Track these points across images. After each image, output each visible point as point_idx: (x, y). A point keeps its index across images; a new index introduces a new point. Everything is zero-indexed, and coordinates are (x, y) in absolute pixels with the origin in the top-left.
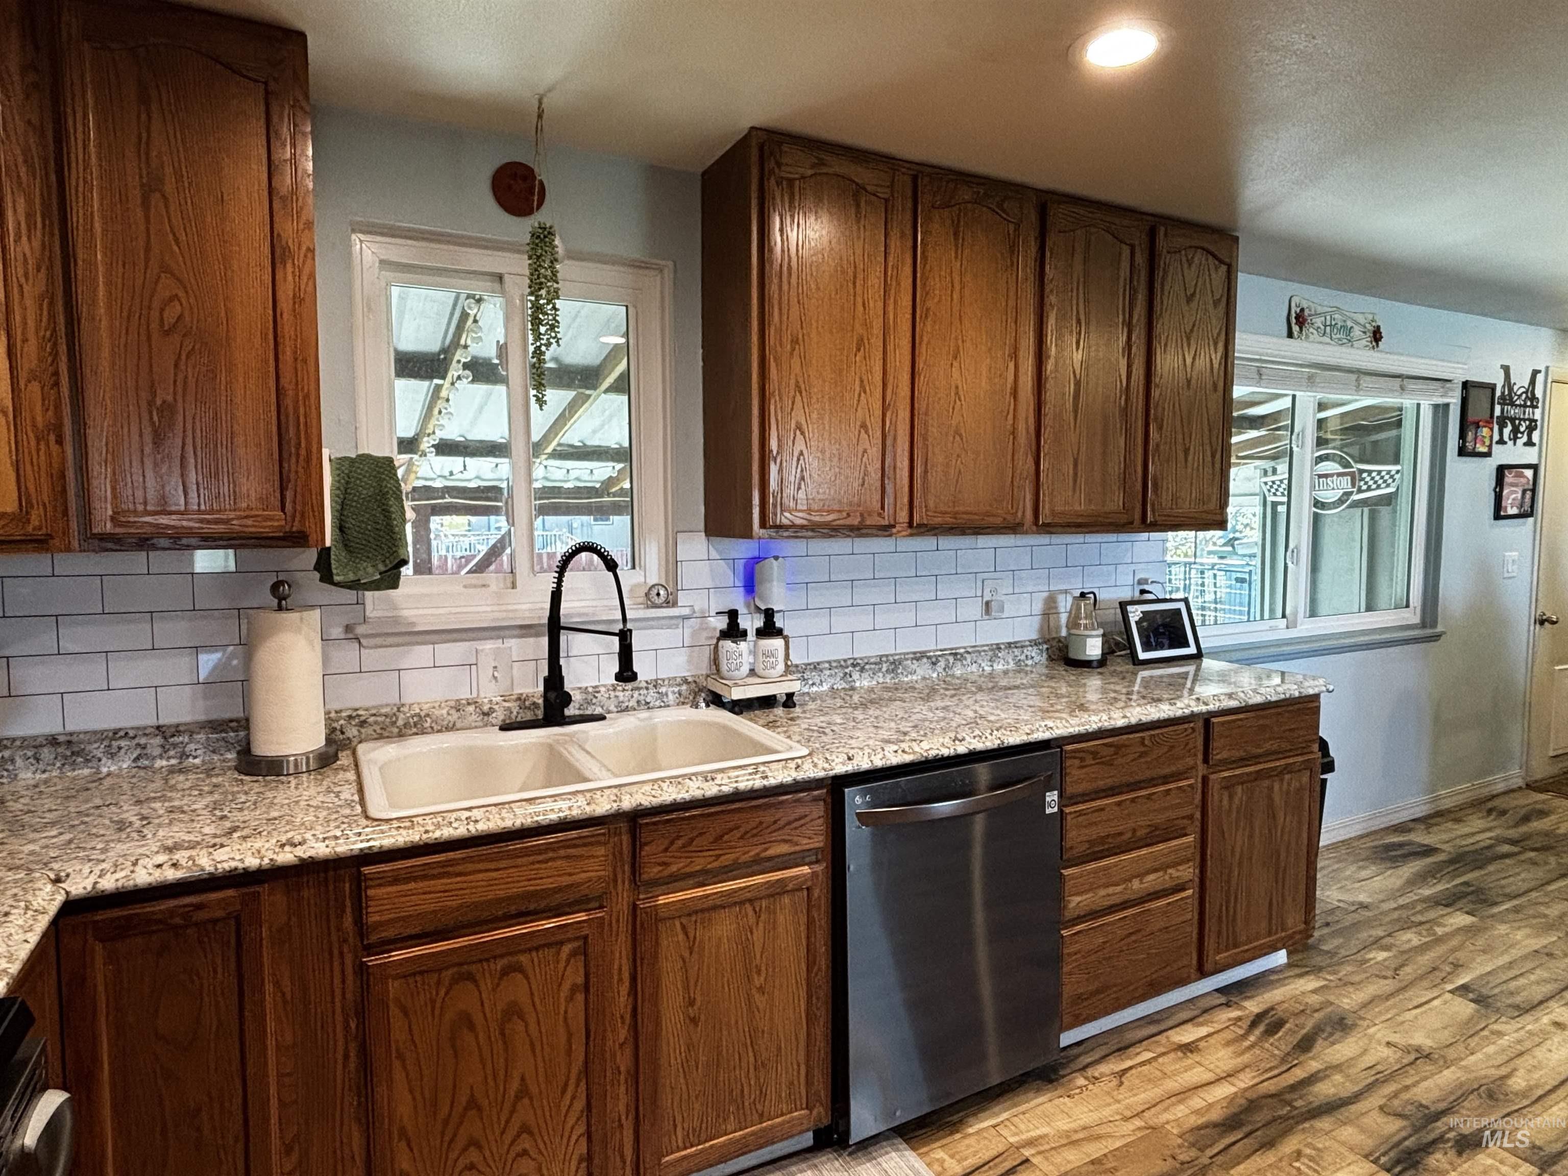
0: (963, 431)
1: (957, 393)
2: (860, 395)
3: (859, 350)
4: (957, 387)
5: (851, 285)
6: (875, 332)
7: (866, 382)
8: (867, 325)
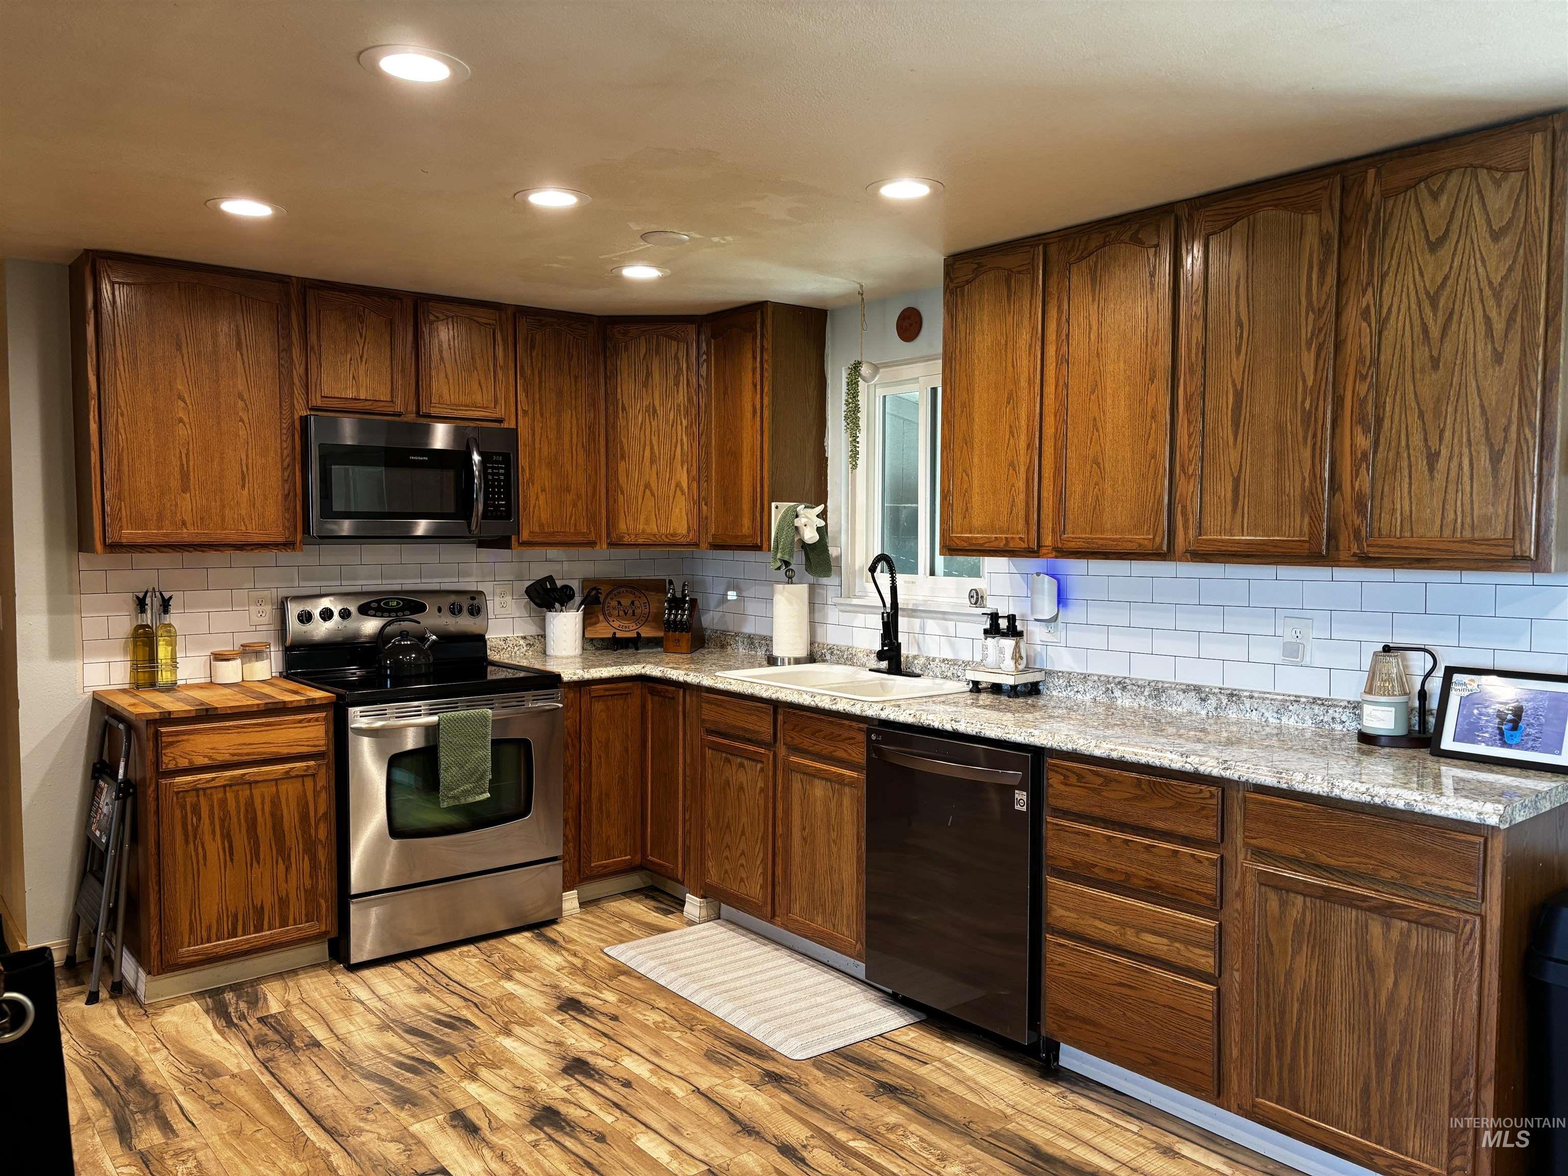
0: (1100, 460)
1: (1095, 425)
2: (1009, 439)
3: (1008, 403)
4: (1095, 419)
5: (1003, 352)
6: (1022, 384)
7: (1013, 428)
8: (1016, 382)
